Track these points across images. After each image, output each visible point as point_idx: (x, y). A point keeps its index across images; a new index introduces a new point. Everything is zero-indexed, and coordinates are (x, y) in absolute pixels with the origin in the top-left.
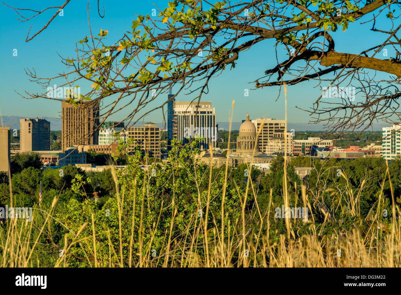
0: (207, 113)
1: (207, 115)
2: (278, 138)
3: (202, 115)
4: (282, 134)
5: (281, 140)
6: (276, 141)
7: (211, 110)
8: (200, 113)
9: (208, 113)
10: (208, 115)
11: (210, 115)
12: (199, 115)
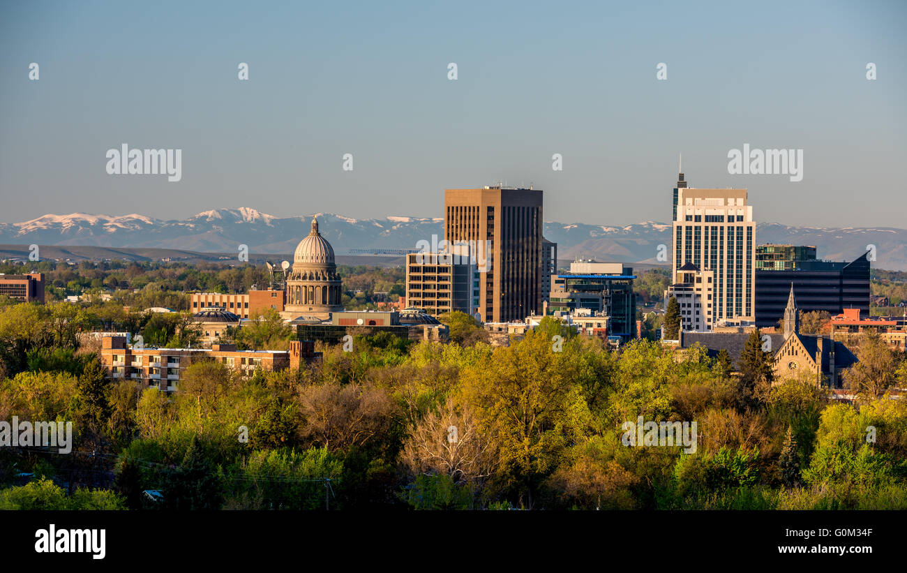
0: (726, 219)
1: (726, 224)
3: (710, 224)
7: (740, 213)
8: (703, 219)
9: (731, 219)
10: (731, 224)
11: (736, 224)
12: (703, 224)
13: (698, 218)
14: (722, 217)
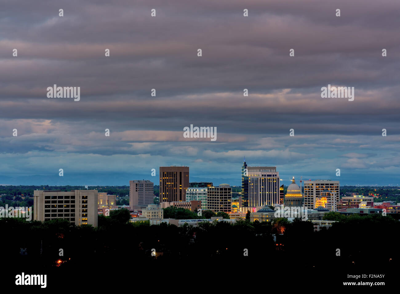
0: (272, 176)
1: (272, 177)
2: (324, 196)
3: (268, 177)
4: (328, 193)
5: (327, 198)
6: (323, 199)
7: (276, 174)
8: (266, 176)
9: (273, 176)
11: (275, 177)
12: (266, 177)
13: (265, 176)
14: (271, 175)
